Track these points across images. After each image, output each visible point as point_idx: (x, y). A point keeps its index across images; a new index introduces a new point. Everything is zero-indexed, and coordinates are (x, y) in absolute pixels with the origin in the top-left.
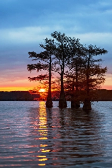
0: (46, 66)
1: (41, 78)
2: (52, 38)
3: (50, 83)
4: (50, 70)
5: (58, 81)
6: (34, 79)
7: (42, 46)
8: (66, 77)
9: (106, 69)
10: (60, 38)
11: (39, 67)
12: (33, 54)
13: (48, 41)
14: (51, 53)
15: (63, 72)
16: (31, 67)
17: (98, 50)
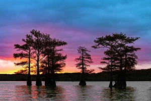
2: (31, 34)
3: (29, 68)
4: (29, 58)
5: (35, 66)
6: (18, 64)
7: (24, 40)
8: (41, 63)
9: (66, 56)
10: (37, 34)
11: (22, 55)
12: (17, 46)
13: (28, 36)
14: (30, 45)
15: (38, 59)
16: (16, 56)
17: (60, 42)
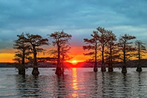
0: (94, 47)
1: (91, 54)
